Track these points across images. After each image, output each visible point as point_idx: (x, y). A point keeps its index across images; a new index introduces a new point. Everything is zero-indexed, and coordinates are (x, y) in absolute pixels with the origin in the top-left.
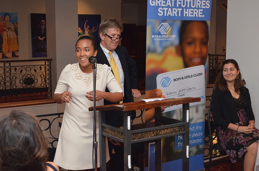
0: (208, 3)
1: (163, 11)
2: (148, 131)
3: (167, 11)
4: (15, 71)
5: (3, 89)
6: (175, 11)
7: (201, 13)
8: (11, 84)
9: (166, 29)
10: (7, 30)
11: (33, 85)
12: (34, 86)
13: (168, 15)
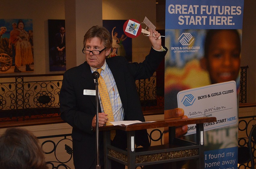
0: (239, 9)
1: (185, 19)
2: (155, 154)
3: (189, 19)
4: (29, 88)
5: (14, 108)
6: (198, 19)
7: (231, 21)
8: (23, 102)
9: (188, 40)
10: (20, 39)
11: (49, 104)
12: (51, 105)
13: (190, 24)
